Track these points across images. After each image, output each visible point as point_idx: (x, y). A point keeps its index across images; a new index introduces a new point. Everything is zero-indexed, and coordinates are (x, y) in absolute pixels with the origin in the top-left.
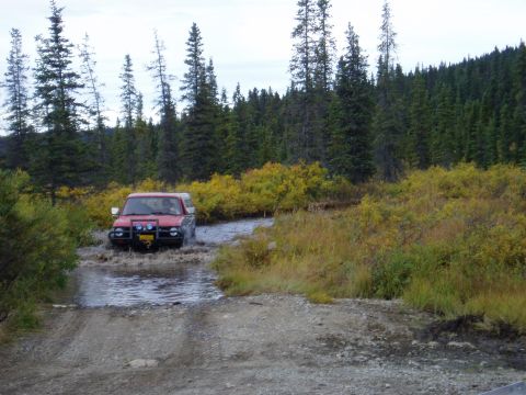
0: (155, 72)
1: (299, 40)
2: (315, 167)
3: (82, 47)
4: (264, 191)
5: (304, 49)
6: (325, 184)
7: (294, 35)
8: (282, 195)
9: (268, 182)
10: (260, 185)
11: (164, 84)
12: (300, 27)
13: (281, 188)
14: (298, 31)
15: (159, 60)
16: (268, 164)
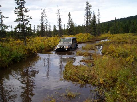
0: (58, 14)
1: (86, 11)
2: (89, 34)
3: (44, 10)
4: (79, 39)
5: (87, 13)
6: (91, 37)
7: (85, 10)
8: (83, 39)
9: (80, 37)
10: (78, 37)
11: (59, 17)
12: (86, 9)
13: (83, 38)
14: (86, 10)
15: (58, 12)
16: (80, 33)
